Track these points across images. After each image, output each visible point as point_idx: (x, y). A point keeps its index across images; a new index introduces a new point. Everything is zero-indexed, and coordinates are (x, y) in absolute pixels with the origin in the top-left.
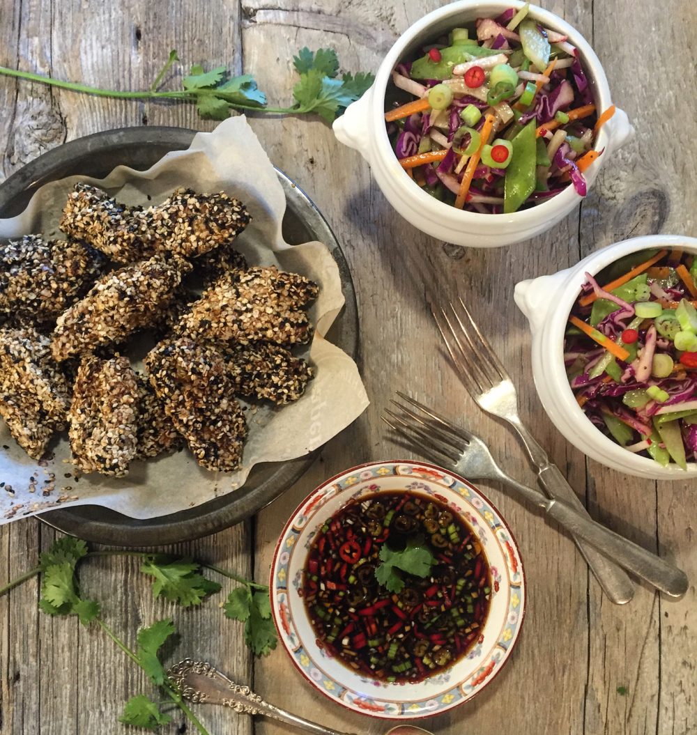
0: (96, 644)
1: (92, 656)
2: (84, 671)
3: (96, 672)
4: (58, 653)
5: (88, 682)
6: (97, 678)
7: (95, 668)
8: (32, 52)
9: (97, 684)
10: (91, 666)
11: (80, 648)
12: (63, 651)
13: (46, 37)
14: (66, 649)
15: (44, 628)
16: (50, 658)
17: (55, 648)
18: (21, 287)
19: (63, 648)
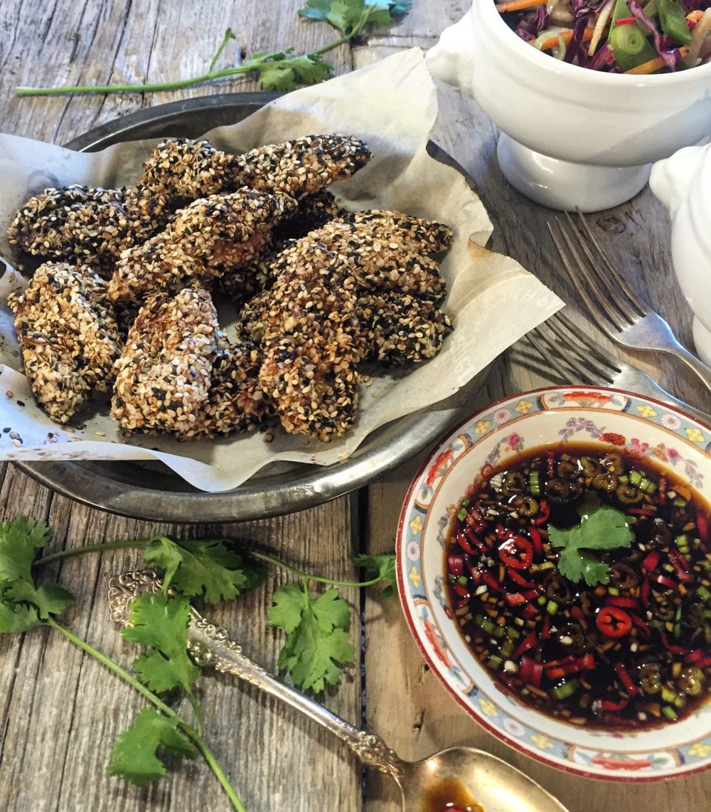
0: (101, 727)
1: (91, 749)
2: (74, 775)
3: (93, 778)
4: (34, 742)
5: (78, 795)
6: (93, 789)
7: (93, 771)
8: (128, 66)
9: (92, 799)
10: (88, 765)
11: (73, 733)
12: (43, 740)
13: (144, 56)
14: (49, 735)
15: (19, 699)
16: (20, 749)
17: (31, 733)
18: (81, 224)
19: (44, 734)
